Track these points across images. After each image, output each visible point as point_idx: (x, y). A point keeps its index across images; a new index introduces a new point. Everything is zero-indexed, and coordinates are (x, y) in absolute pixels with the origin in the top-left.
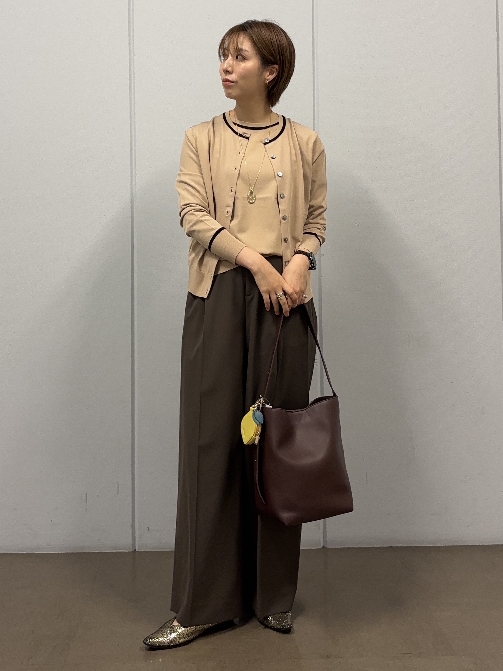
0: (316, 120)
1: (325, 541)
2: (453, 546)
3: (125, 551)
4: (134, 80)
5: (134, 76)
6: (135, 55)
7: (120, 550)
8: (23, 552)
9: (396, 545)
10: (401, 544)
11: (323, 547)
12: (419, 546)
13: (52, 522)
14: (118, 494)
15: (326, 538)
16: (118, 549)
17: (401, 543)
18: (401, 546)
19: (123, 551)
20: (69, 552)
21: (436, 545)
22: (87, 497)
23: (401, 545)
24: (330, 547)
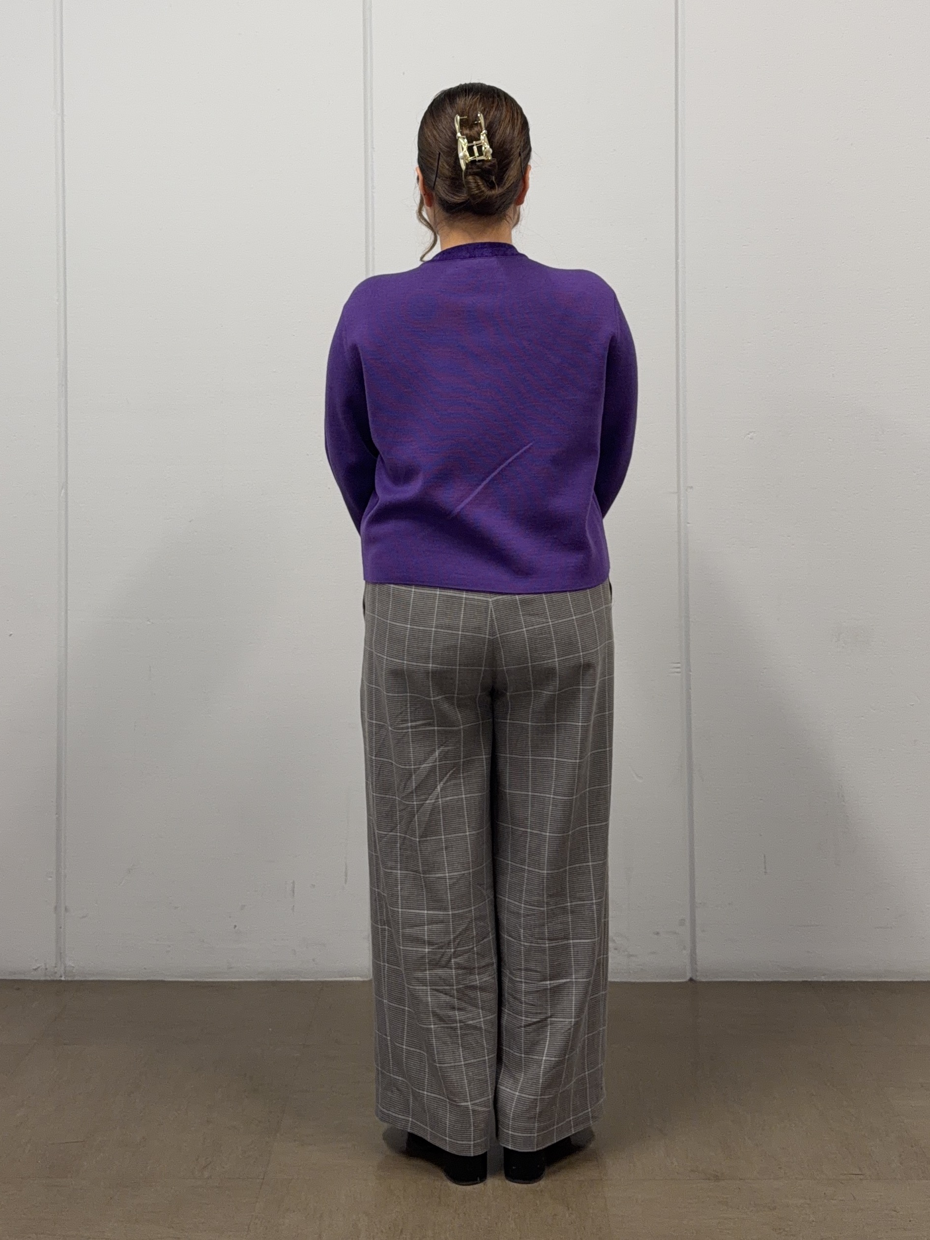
0: (680, 257)
1: (694, 970)
2: (913, 982)
3: (359, 979)
4: (373, 192)
5: (373, 186)
6: (374, 151)
7: (350, 977)
8: (188, 978)
9: (815, 979)
10: (823, 977)
11: (691, 980)
12: (854, 980)
13: (237, 928)
14: (345, 883)
15: (696, 964)
16: (346, 976)
17: (823, 975)
18: (825, 980)
19: (354, 979)
20: (264, 980)
21: (884, 980)
22: (294, 887)
23: (823, 979)
24: (704, 980)
